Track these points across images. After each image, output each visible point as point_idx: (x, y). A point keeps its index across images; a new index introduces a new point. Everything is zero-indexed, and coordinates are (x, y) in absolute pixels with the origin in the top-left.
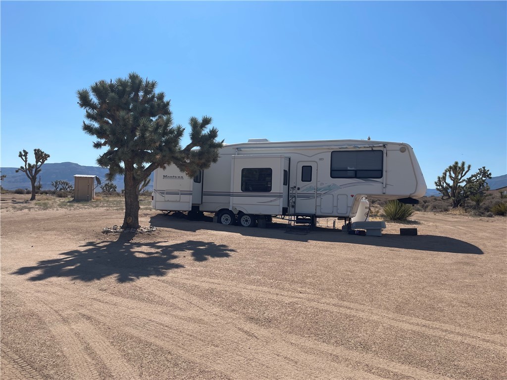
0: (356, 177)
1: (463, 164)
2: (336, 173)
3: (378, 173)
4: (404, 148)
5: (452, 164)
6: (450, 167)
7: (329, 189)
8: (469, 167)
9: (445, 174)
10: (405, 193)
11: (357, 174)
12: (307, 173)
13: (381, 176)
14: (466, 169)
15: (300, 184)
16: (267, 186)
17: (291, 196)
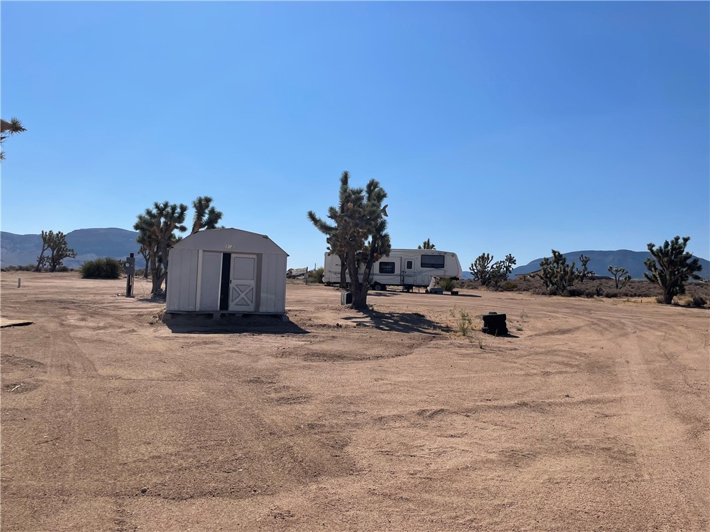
0: (432, 267)
1: (488, 255)
2: (423, 265)
3: (442, 266)
4: (453, 255)
5: (481, 255)
6: (480, 257)
7: (420, 272)
8: (492, 257)
9: (476, 262)
10: (453, 275)
11: (432, 266)
12: (410, 265)
13: (443, 267)
14: (490, 259)
15: (407, 270)
16: (392, 271)
17: (402, 275)
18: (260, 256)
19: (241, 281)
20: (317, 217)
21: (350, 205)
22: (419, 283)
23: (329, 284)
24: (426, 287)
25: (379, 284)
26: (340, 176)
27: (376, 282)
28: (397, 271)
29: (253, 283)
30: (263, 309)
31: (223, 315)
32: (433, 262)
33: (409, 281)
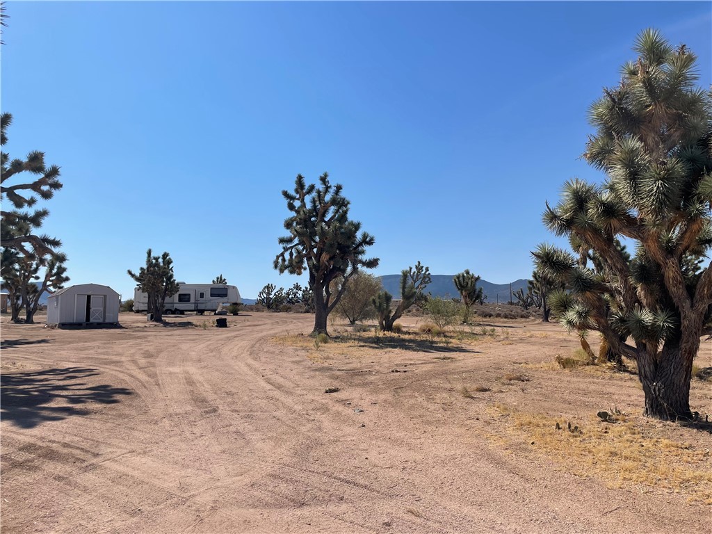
0: (219, 297)
1: (272, 285)
2: (212, 295)
3: (226, 295)
4: (234, 287)
6: (265, 287)
7: (210, 300)
10: (234, 302)
11: (219, 295)
12: (202, 295)
14: (273, 288)
15: (200, 299)
16: (189, 300)
17: (196, 303)
18: (105, 296)
19: (96, 307)
20: (133, 273)
21: (152, 269)
22: (209, 308)
23: (138, 312)
24: (215, 310)
25: (178, 310)
26: (147, 250)
27: (176, 309)
28: (192, 300)
29: (102, 309)
30: (107, 321)
31: (87, 324)
32: (220, 293)
33: (201, 307)
